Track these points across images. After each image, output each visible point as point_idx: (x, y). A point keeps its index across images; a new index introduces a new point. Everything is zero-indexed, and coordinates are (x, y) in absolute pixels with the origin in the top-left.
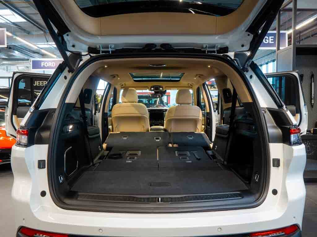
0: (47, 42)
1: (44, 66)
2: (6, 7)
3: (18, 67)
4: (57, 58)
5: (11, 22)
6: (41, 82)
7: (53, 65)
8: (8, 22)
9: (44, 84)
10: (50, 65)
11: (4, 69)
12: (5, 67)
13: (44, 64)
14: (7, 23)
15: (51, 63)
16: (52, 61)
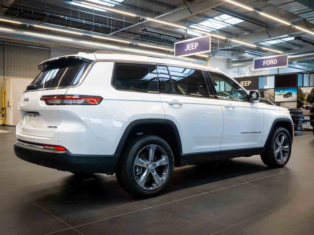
0: (270, 37)
1: (265, 64)
2: (221, 13)
3: (250, 68)
4: (283, 54)
5: (232, 25)
6: (246, 82)
7: (274, 62)
8: (229, 25)
9: (248, 83)
10: (272, 63)
11: (235, 72)
12: (236, 69)
13: (265, 63)
14: (228, 27)
15: (273, 61)
16: (273, 59)
